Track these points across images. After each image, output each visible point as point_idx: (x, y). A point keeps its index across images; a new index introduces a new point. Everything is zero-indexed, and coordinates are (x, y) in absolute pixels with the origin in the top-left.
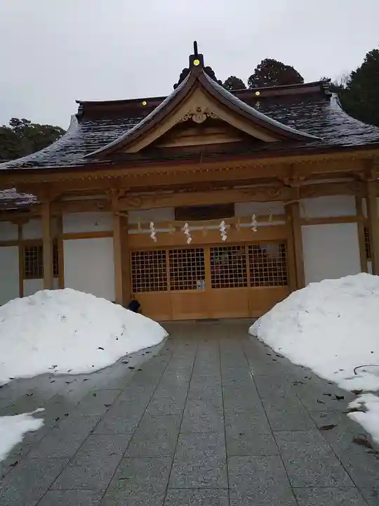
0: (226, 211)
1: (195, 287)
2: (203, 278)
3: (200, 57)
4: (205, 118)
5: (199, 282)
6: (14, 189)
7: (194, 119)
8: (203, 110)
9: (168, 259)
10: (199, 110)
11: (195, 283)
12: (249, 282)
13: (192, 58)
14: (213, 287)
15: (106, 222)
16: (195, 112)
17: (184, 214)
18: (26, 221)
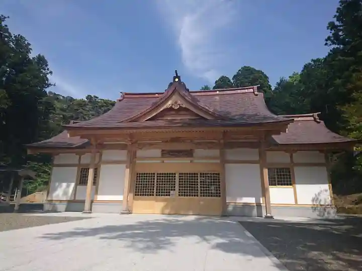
0: (189, 154)
1: (169, 195)
2: (174, 190)
3: (179, 78)
4: (179, 106)
5: (172, 192)
6: (79, 137)
7: (173, 106)
8: (178, 103)
9: (156, 178)
10: (176, 103)
11: (169, 192)
12: (199, 194)
13: (175, 78)
14: (179, 195)
15: (122, 155)
16: (174, 104)
17: (166, 154)
18: (84, 153)
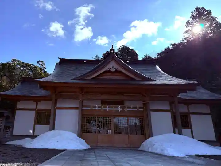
2: (111, 129)
3: (114, 50)
4: (115, 70)
5: (109, 131)
7: (111, 70)
8: (115, 67)
10: (113, 67)
13: (111, 50)
14: (115, 133)
16: (111, 68)
